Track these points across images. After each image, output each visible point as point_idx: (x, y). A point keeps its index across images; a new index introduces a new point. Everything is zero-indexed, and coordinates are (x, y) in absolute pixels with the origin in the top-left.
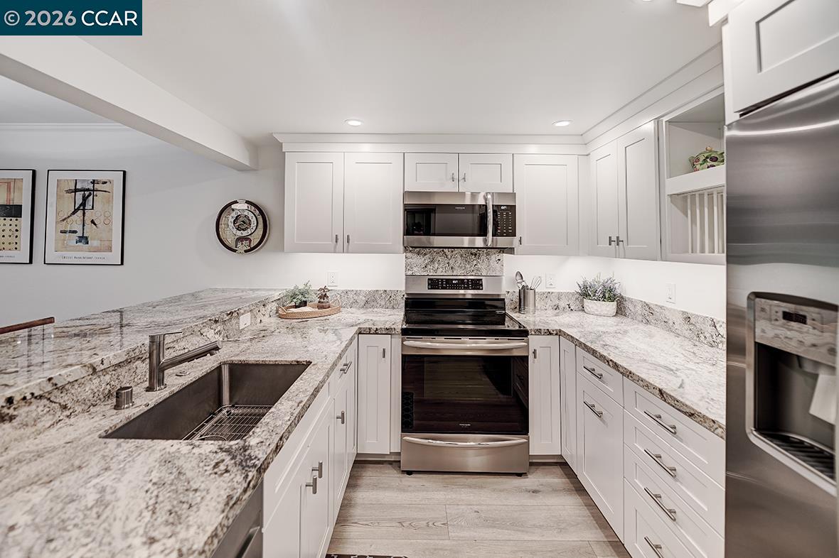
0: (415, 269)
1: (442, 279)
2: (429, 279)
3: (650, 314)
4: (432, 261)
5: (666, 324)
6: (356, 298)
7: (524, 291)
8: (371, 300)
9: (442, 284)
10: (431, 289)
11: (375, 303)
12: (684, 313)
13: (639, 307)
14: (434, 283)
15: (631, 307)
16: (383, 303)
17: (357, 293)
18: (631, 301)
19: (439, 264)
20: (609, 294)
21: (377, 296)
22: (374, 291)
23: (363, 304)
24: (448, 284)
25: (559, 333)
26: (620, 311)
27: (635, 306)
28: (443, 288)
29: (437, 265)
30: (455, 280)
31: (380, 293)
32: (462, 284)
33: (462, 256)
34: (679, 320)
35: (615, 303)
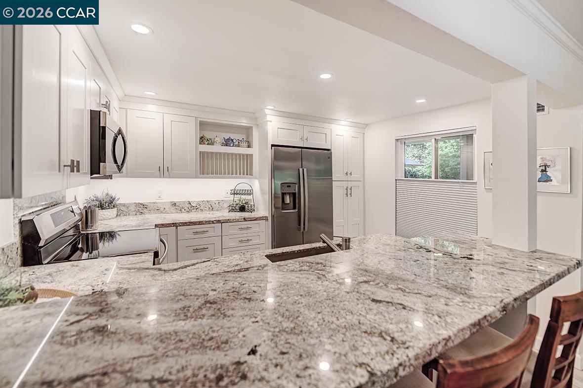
3: (144, 208)
5: (158, 211)
12: (174, 202)
34: (168, 206)
35: (116, 208)
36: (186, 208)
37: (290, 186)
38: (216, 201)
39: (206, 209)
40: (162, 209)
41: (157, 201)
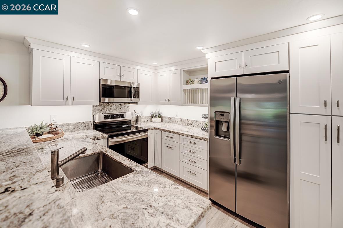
0: (97, 111)
1: (110, 115)
2: (104, 115)
3: (170, 120)
4: (104, 108)
5: (175, 122)
6: (68, 127)
7: (138, 117)
8: (76, 127)
9: (110, 117)
10: (106, 119)
11: (78, 129)
12: (180, 119)
13: (167, 119)
14: (106, 117)
15: (165, 119)
16: (82, 128)
17: (68, 125)
18: (165, 117)
19: (107, 109)
20: (160, 116)
21: (79, 125)
22: (78, 123)
23: (72, 130)
24: (112, 116)
25: (155, 129)
26: (162, 121)
27: (166, 119)
28: (110, 118)
29: (106, 109)
30: (114, 115)
31: (81, 123)
32: (117, 116)
33: (115, 105)
34: (179, 121)
35: (161, 118)
36: (186, 123)
37: (223, 115)
38: (201, 121)
39: (195, 126)
40: (177, 122)
41: (176, 117)
